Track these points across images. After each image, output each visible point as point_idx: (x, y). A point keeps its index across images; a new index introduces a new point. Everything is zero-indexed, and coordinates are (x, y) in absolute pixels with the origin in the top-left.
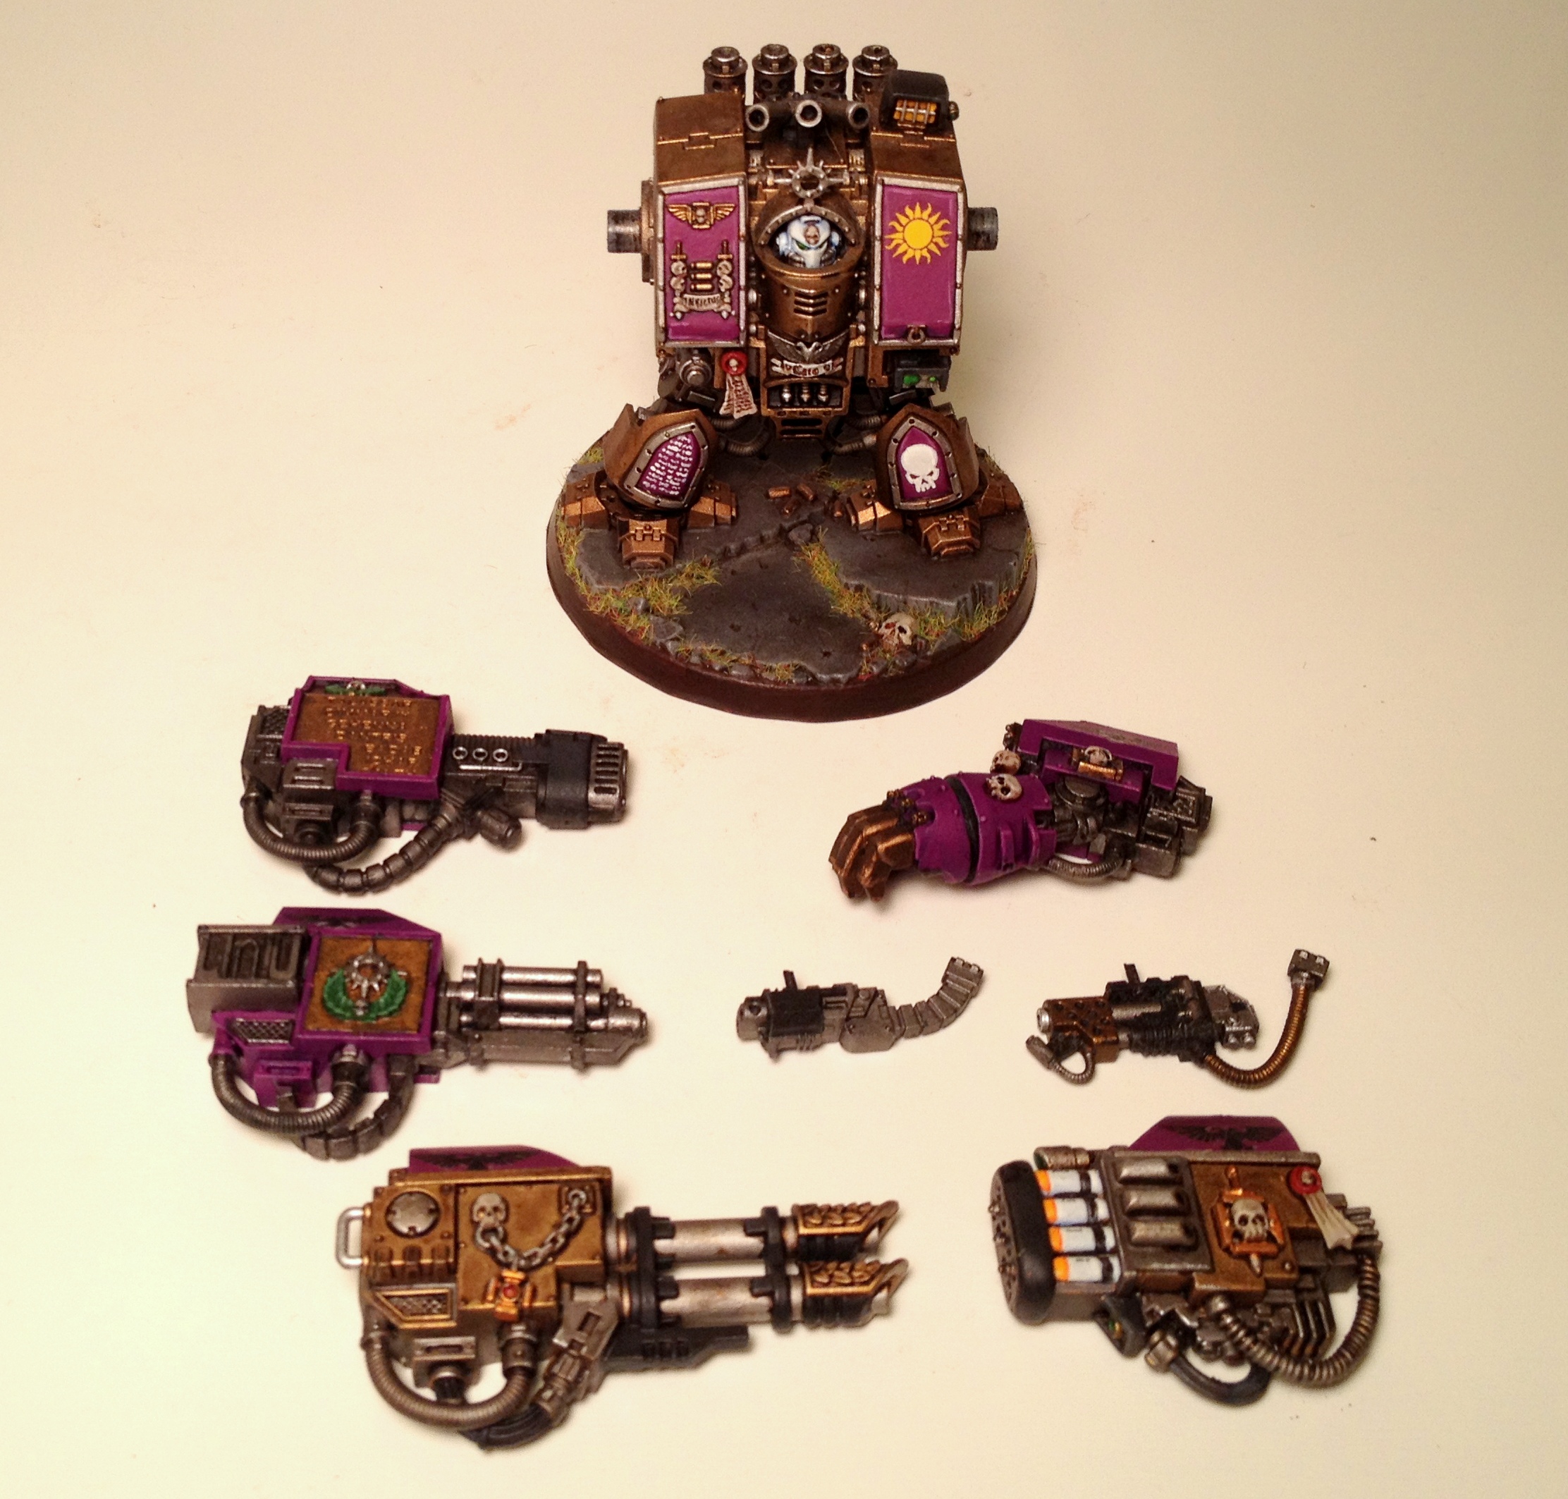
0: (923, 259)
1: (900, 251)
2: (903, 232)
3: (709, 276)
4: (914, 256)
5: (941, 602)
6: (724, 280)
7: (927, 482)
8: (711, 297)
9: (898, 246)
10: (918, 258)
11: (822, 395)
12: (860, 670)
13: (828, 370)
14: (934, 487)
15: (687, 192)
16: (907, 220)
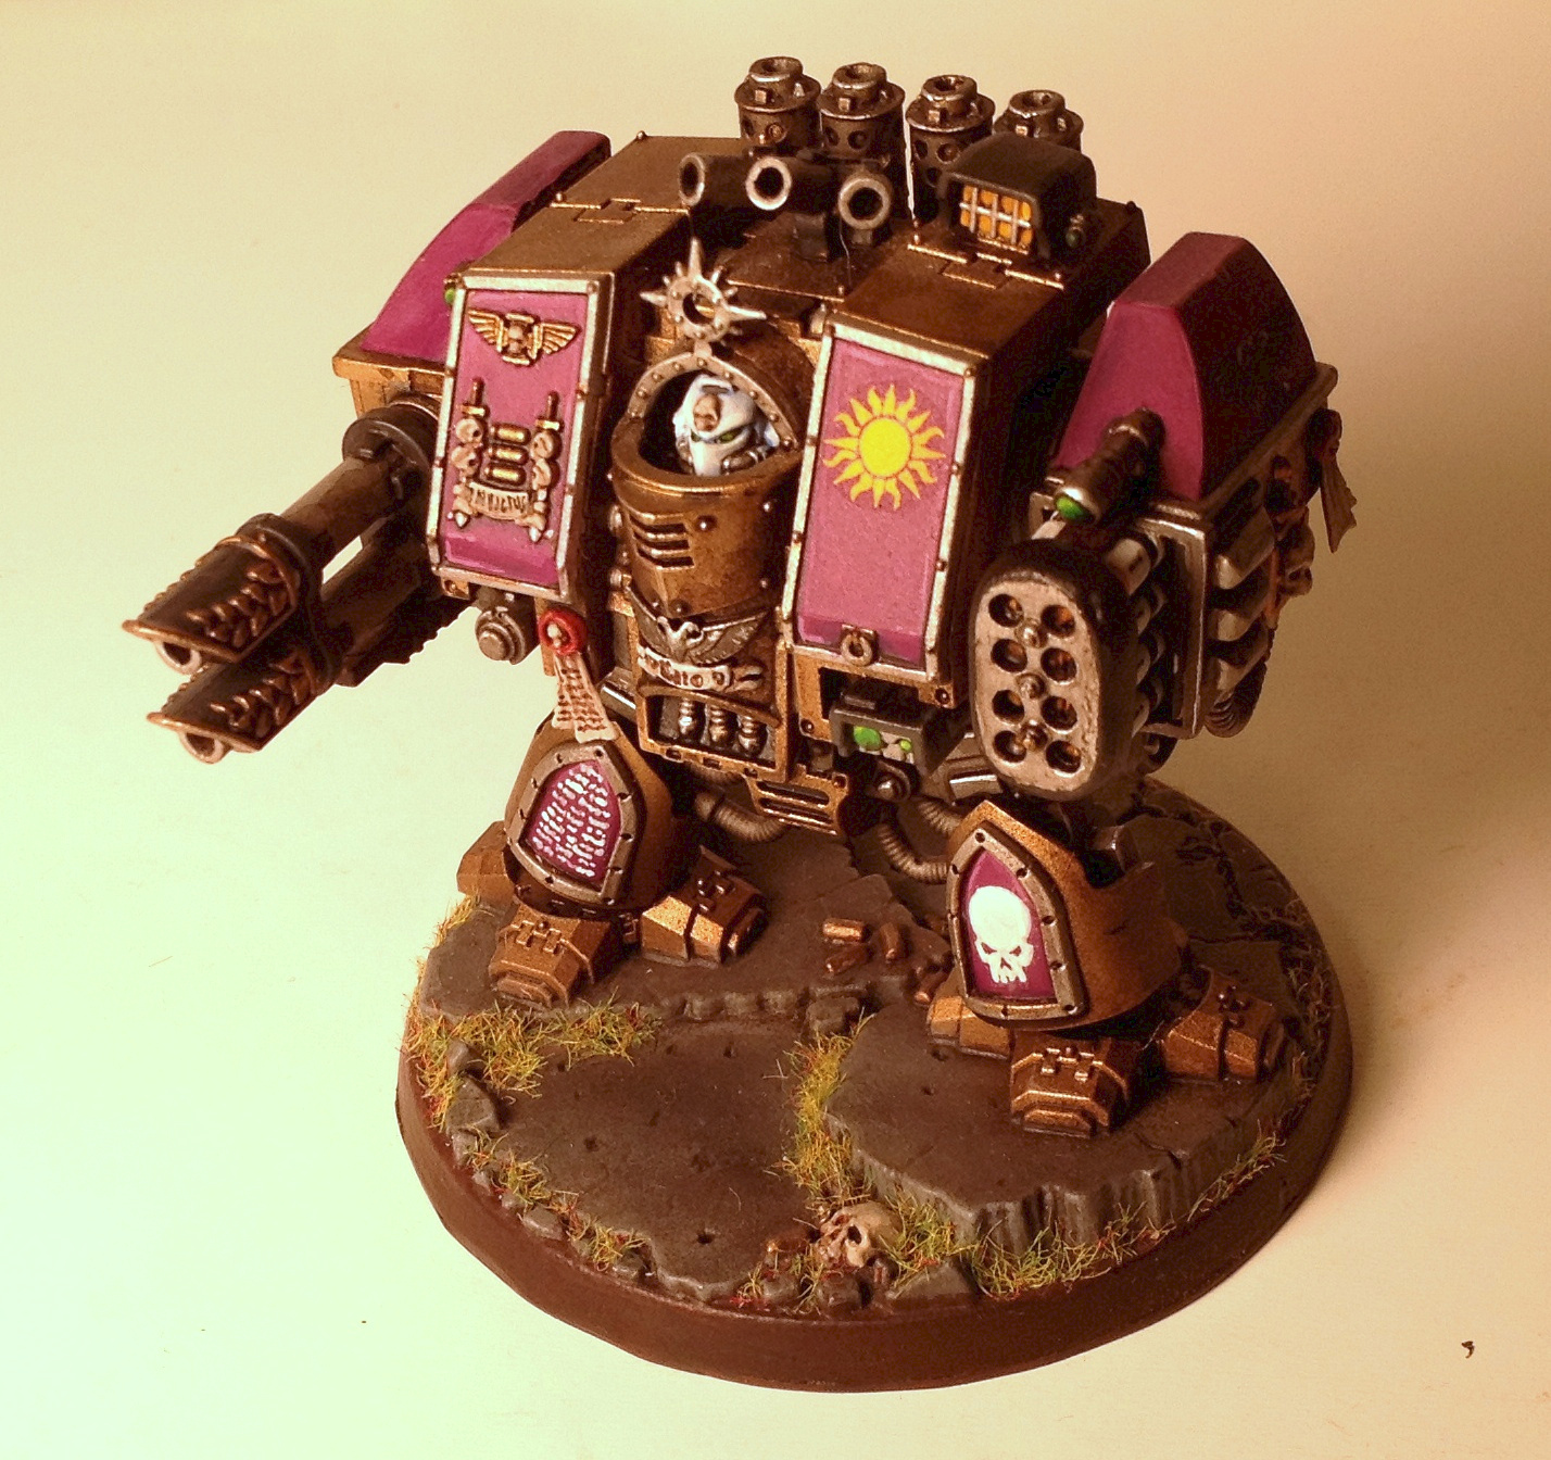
0: (887, 496)
1: (849, 473)
2: (859, 437)
3: (517, 456)
4: (871, 490)
5: (950, 1203)
6: (539, 469)
7: (1009, 966)
8: (513, 495)
9: (845, 463)
10: (878, 493)
11: (745, 736)
12: (740, 1285)
13: (720, 682)
14: (1023, 979)
15: (502, 291)
16: (869, 416)
